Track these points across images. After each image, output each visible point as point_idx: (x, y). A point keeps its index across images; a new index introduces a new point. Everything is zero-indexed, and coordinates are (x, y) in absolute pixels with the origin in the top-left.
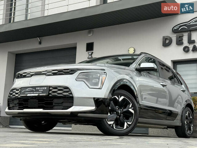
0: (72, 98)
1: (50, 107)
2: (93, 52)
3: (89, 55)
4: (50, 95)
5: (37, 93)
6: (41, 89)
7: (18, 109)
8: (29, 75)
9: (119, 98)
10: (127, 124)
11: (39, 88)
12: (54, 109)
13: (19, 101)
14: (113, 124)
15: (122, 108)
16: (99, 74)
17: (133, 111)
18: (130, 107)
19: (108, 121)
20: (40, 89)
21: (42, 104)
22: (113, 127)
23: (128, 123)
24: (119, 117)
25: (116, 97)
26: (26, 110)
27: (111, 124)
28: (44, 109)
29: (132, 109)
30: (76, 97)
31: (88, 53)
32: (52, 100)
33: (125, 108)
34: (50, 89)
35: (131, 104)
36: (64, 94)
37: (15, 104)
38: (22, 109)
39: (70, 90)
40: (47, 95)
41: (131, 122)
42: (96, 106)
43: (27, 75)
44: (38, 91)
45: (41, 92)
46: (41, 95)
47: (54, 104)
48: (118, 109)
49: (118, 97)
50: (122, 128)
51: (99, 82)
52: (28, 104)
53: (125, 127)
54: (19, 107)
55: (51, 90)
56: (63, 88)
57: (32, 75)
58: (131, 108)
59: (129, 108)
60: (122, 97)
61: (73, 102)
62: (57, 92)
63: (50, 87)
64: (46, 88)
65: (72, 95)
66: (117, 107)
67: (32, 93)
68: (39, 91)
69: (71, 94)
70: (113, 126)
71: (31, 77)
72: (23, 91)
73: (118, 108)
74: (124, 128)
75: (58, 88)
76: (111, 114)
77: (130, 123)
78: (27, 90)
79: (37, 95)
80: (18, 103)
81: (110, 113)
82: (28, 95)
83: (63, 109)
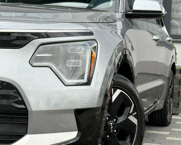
29: (134, 116)
58: (132, 114)
73: (108, 116)
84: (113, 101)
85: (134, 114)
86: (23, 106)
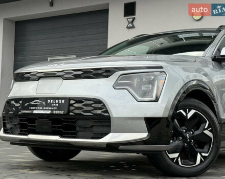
0: (108, 119)
1: (72, 134)
2: (134, 18)
3: (129, 23)
4: (71, 114)
5: (49, 110)
6: (56, 103)
7: (20, 134)
8: (35, 77)
9: (187, 114)
10: (202, 156)
11: (52, 101)
12: (79, 138)
13: (21, 120)
14: (178, 158)
15: (193, 130)
16: (153, 75)
17: (210, 134)
18: (206, 127)
19: (169, 153)
20: (53, 103)
21: (58, 127)
22: (177, 162)
23: (203, 154)
24: (187, 145)
25: (182, 111)
26: (32, 137)
27: (174, 158)
28: (62, 136)
29: (209, 131)
30: (115, 118)
31: (127, 19)
32: (75, 122)
33: (198, 129)
34: (71, 103)
35: (208, 122)
36: (93, 112)
37: (15, 125)
38: (27, 135)
39: (104, 105)
40: (66, 112)
41: (207, 153)
42: (148, 132)
43: (33, 77)
44: (50, 105)
45: (56, 108)
46: (55, 112)
47: (78, 129)
48: (186, 132)
49: (186, 112)
50: (192, 163)
51: (153, 89)
52: (35, 126)
53: (198, 162)
54: (21, 131)
55: (71, 105)
56: (93, 102)
57: (40, 78)
58: (207, 129)
59: (205, 129)
60: (193, 112)
61: (110, 126)
62: (82, 108)
63: (70, 99)
64: (63, 101)
65: (109, 113)
66: (184, 127)
67: (41, 108)
68: (52, 107)
69: (107, 112)
70: (177, 160)
71: (38, 80)
72: (26, 105)
73: (185, 129)
74: (195, 164)
75: (84, 102)
76: (175, 141)
77: (207, 155)
78: (33, 103)
79: (49, 112)
80: (19, 124)
81: (173, 140)
82: (35, 112)
83: (92, 138)
84: (188, 118)
85: (209, 129)
86: (107, 114)
